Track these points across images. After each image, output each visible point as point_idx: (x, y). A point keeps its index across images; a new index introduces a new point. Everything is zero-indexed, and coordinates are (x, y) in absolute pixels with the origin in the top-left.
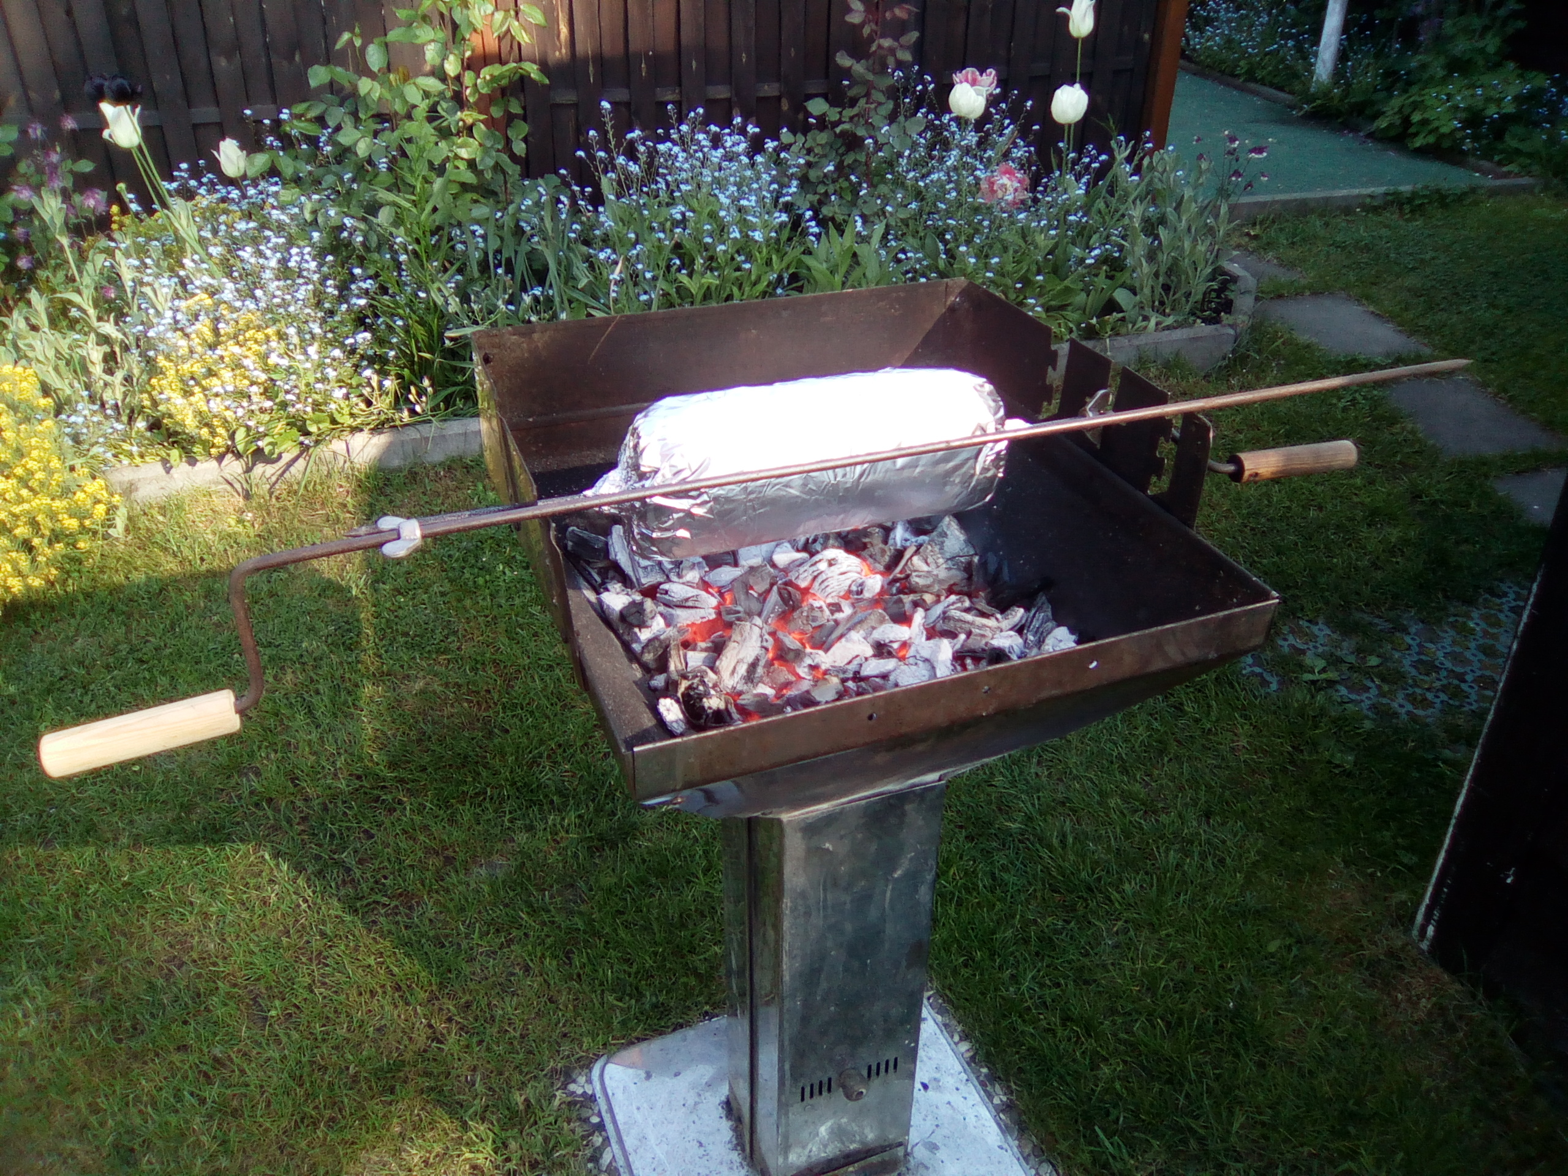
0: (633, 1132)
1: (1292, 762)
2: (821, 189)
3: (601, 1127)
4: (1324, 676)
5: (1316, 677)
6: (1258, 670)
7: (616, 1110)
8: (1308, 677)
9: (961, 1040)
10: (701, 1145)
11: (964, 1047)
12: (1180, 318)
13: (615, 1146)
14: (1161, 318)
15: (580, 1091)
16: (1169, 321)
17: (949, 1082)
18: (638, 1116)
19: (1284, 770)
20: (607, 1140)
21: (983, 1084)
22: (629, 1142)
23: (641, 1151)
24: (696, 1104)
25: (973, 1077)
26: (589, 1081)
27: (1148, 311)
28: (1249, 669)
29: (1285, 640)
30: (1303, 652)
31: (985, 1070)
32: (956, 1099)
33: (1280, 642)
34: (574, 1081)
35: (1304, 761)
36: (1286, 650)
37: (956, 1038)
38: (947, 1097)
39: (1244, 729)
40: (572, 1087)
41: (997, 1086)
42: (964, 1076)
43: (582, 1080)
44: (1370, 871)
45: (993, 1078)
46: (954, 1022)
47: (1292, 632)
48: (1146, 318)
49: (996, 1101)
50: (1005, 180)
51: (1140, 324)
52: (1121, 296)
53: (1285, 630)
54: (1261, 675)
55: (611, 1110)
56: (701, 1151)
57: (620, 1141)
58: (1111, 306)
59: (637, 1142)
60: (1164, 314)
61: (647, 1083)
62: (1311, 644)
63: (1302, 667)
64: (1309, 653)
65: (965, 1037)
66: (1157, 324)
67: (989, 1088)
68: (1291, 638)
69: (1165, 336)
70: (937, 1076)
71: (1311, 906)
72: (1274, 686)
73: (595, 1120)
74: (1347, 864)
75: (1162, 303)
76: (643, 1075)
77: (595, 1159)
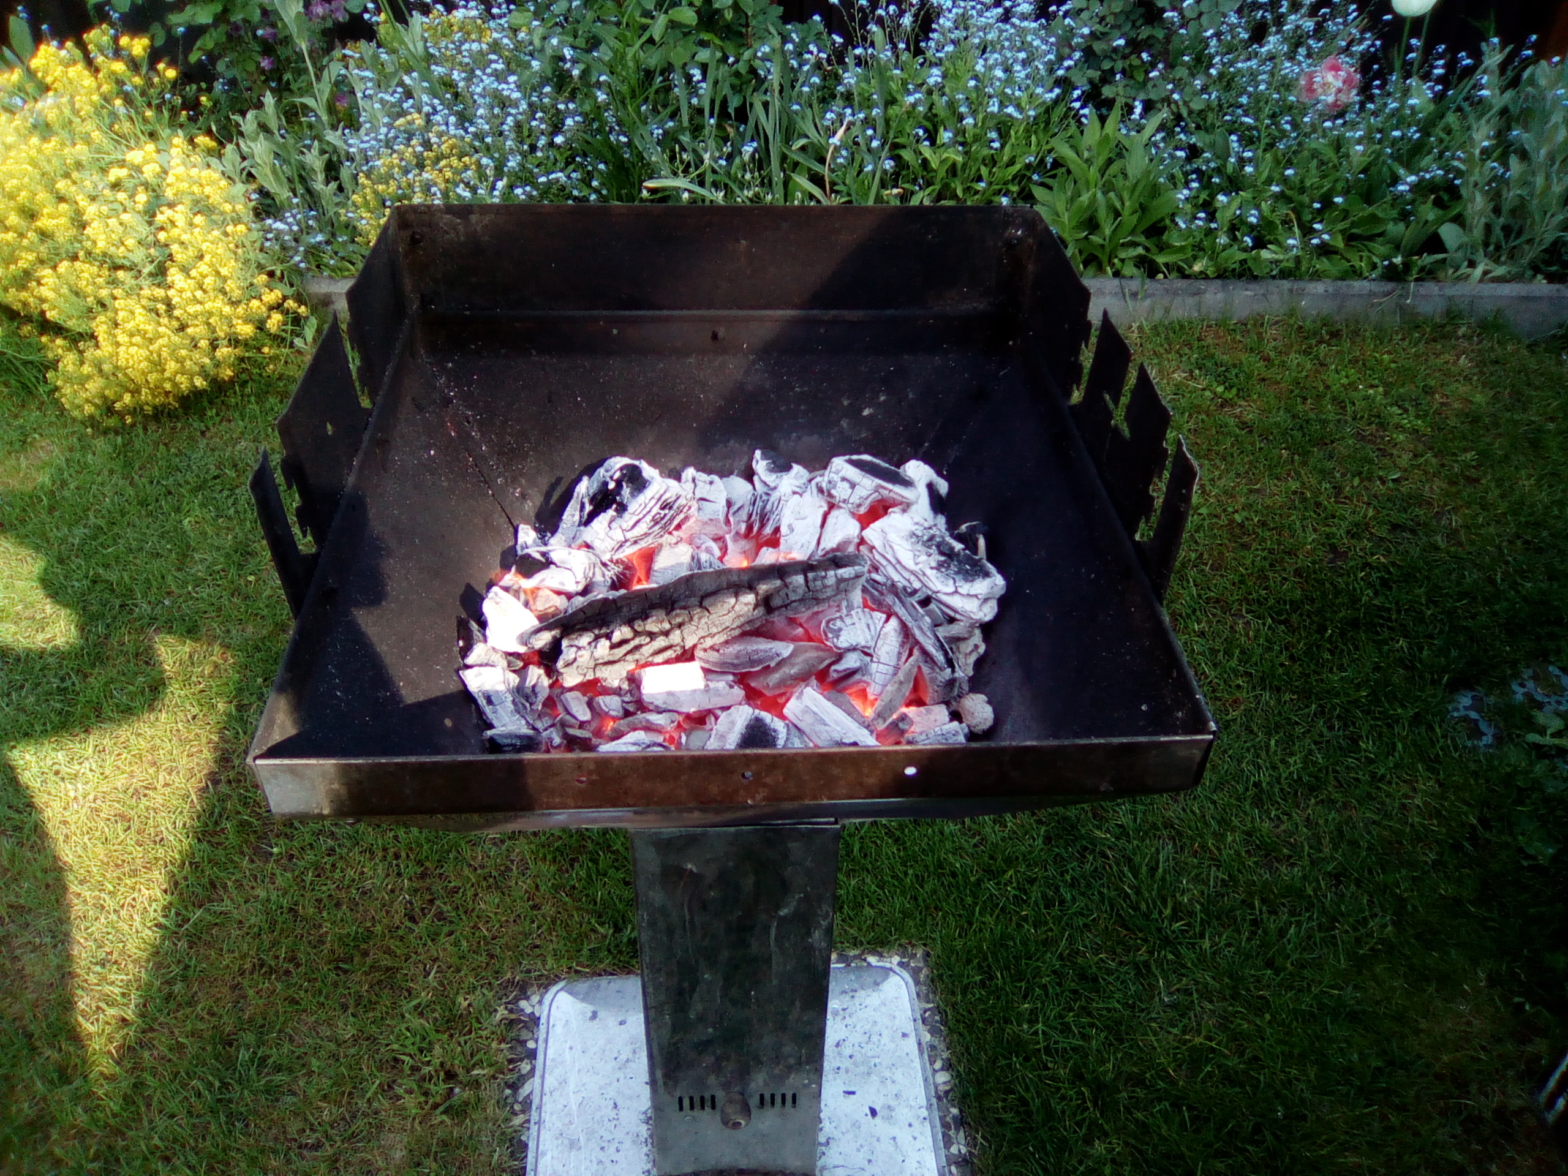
0: (557, 1072)
1: (1473, 839)
2: (1106, 65)
3: (532, 1055)
4: (1557, 741)
5: (1548, 740)
6: (1473, 715)
7: (550, 1043)
8: (1533, 737)
9: (942, 1069)
10: (616, 1106)
11: (943, 1078)
12: (1514, 270)
13: (537, 1079)
14: (1491, 266)
15: (529, 1010)
16: (1500, 271)
17: (904, 1114)
18: (568, 1056)
19: (1457, 847)
20: (533, 1069)
21: (945, 1126)
22: (550, 1081)
23: (556, 1094)
24: (628, 1061)
25: (936, 1115)
26: (540, 1002)
27: (1480, 256)
28: (1463, 713)
29: (1522, 685)
30: (1540, 706)
31: (955, 1111)
32: (904, 1136)
33: (1515, 687)
34: (527, 998)
35: (1488, 841)
36: (1519, 697)
37: (938, 1065)
38: (894, 1131)
39: (1426, 784)
40: (523, 1004)
41: (962, 1134)
42: (924, 1113)
43: (535, 999)
44: (1517, 1000)
45: (961, 1122)
46: (942, 1046)
47: (1535, 678)
48: (1472, 264)
49: (954, 1150)
50: (1330, 77)
51: (1464, 270)
52: (1449, 233)
53: (1527, 673)
54: (1476, 721)
55: (546, 1041)
56: (613, 1114)
57: (543, 1077)
58: (1434, 244)
59: (556, 1084)
60: (1497, 261)
61: (590, 1024)
62: (1554, 698)
63: (1531, 725)
64: (1547, 708)
65: (948, 1066)
66: (1485, 273)
67: (952, 1133)
68: (1530, 684)
69: (1489, 289)
70: (893, 1103)
71: (1423, 1025)
72: (1487, 739)
73: (531, 1045)
74: (1492, 981)
75: (1498, 248)
76: (590, 1014)
77: (515, 1087)
